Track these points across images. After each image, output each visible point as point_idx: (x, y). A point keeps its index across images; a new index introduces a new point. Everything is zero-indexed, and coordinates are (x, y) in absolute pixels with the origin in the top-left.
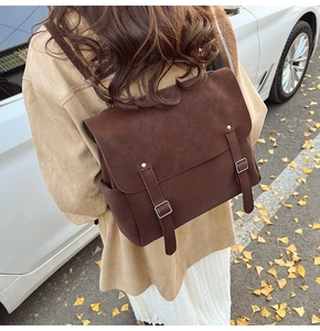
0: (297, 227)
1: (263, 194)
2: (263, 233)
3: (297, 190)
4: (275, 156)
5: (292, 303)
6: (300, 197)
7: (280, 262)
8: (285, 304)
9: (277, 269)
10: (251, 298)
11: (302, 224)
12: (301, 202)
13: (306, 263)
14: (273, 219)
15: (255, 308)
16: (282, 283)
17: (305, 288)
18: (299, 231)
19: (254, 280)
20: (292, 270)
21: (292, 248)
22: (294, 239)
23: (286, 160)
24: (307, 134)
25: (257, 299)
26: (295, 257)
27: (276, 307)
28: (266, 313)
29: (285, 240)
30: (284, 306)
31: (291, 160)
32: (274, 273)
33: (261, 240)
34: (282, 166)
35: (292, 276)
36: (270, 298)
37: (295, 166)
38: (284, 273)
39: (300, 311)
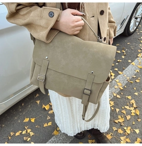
0: (135, 92)
1: (119, 75)
2: (119, 93)
3: (135, 75)
4: (125, 59)
5: (133, 127)
6: (137, 78)
7: (127, 107)
8: (130, 127)
9: (126, 111)
10: (113, 123)
11: (138, 90)
12: (137, 81)
13: (139, 109)
14: (124, 87)
15: (115, 129)
16: (128, 117)
17: (139, 120)
18: (136, 94)
19: (115, 115)
20: (133, 111)
21: (133, 101)
22: (134, 97)
23: (130, 61)
24: (139, 51)
25: (116, 124)
26: (135, 106)
27: (125, 128)
28: (120, 131)
29: (129, 97)
30: (129, 128)
31: (132, 61)
32: (125, 112)
33: (118, 96)
34: (128, 64)
35: (133, 114)
36: (122, 124)
37: (134, 64)
38: (129, 112)
39: (137, 131)
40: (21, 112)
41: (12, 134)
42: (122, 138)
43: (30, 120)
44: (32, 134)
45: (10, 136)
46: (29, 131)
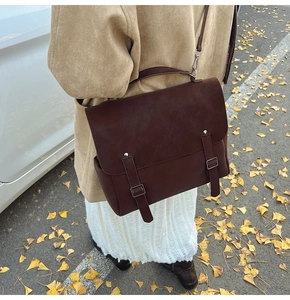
0: (234, 151)
5: (236, 204)
10: (205, 203)
11: (238, 148)
15: (208, 210)
16: (227, 191)
17: (245, 193)
18: (236, 153)
20: (234, 181)
21: (232, 166)
22: (233, 159)
25: (209, 204)
26: (235, 172)
27: (224, 208)
28: (217, 213)
30: (230, 207)
32: (221, 184)
35: (234, 186)
36: (219, 202)
38: (228, 183)
39: (243, 210)
40: (38, 204)
41: (30, 241)
42: (220, 223)
43: (58, 215)
44: (67, 236)
45: (27, 244)
46: (60, 232)
